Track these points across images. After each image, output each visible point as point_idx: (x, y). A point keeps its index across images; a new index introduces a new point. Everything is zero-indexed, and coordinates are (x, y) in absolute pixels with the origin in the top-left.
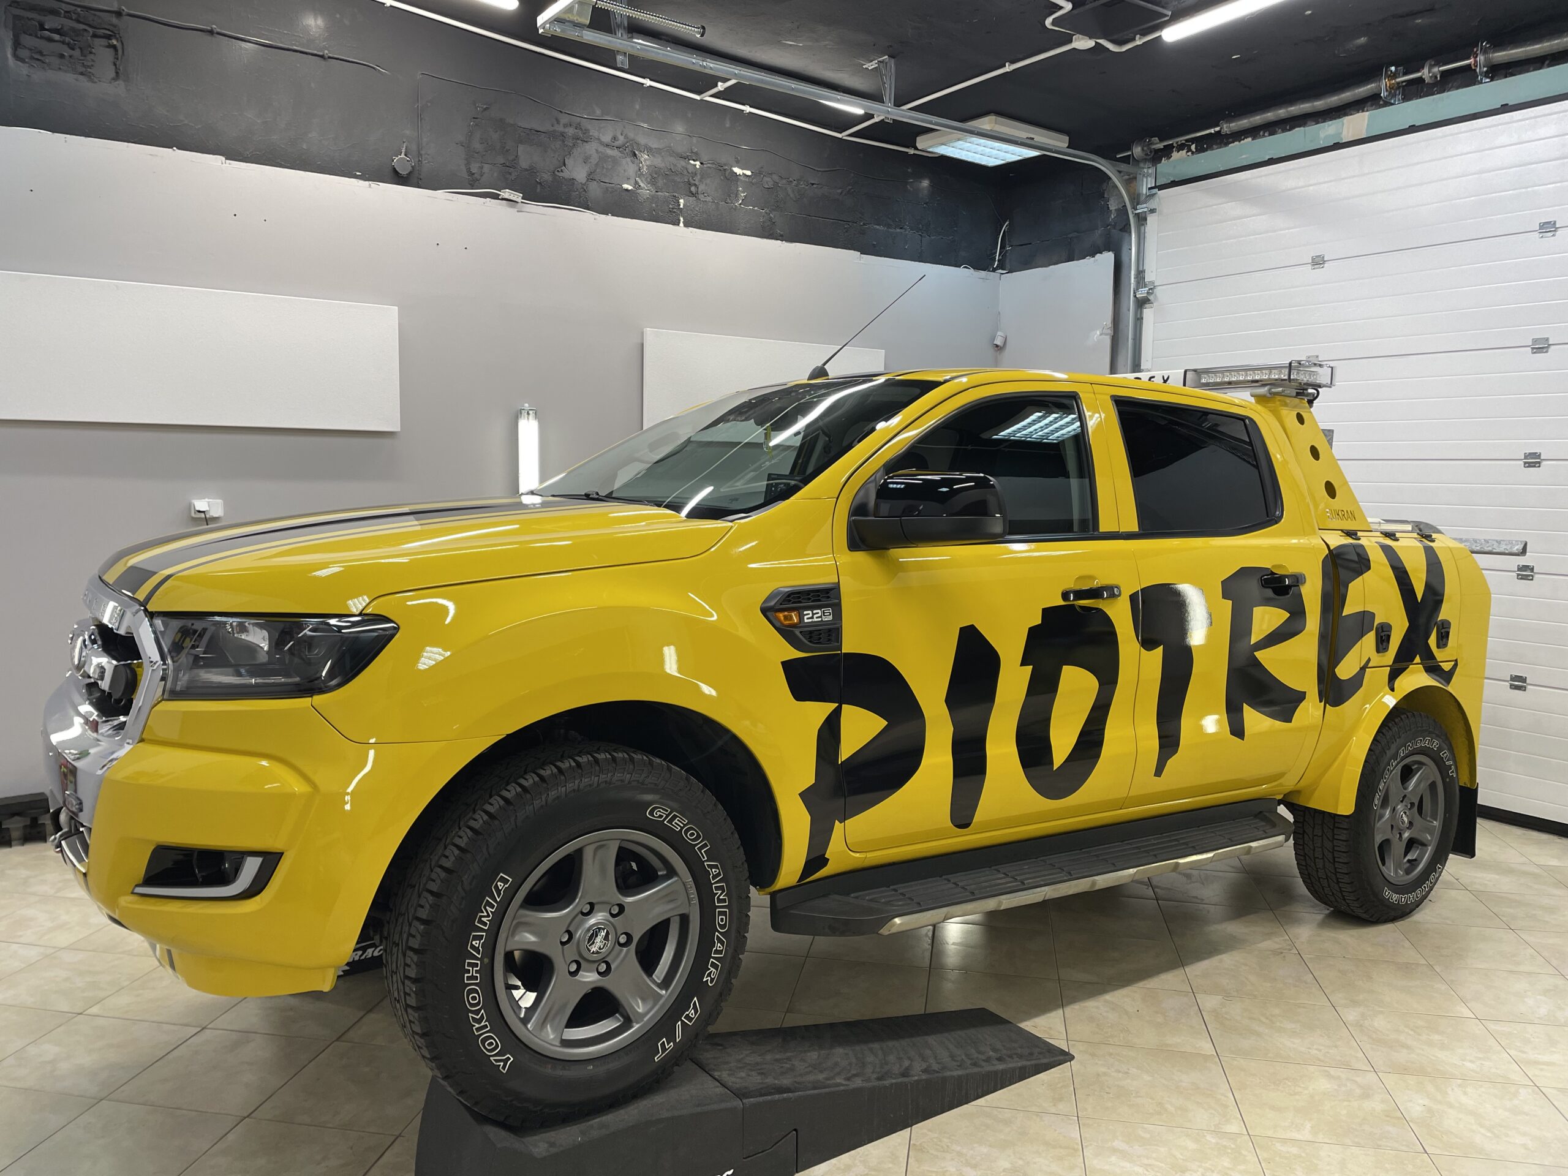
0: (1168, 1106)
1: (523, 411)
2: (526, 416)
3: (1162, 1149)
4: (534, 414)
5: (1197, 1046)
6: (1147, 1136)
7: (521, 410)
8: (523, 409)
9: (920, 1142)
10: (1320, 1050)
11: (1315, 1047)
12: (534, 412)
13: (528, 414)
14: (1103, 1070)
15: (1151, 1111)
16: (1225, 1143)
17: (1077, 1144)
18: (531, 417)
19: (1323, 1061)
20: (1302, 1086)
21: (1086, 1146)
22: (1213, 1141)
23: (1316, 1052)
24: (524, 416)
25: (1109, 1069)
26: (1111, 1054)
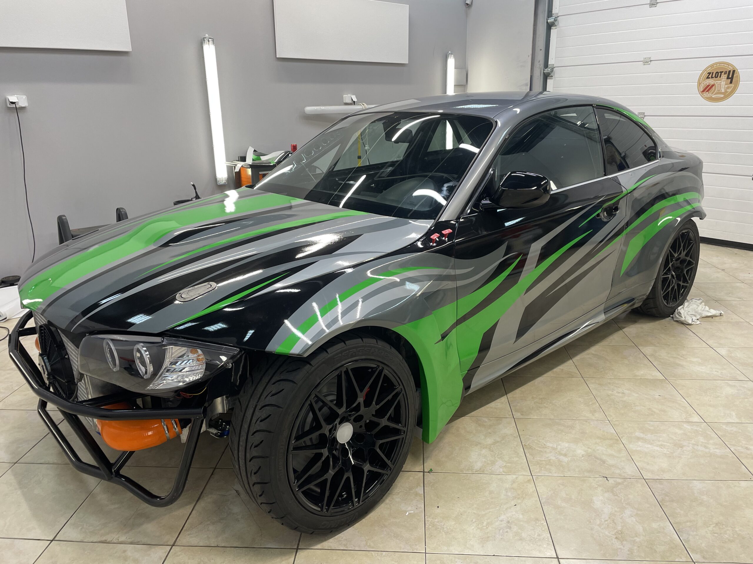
0: (654, 410)
1: (205, 39)
2: (208, 42)
3: (664, 435)
4: (212, 41)
5: (653, 375)
6: (652, 428)
7: (204, 38)
8: (206, 38)
9: (528, 443)
10: (718, 372)
11: (714, 370)
12: (212, 39)
13: (209, 41)
14: (610, 392)
15: (647, 414)
16: (695, 428)
17: (616, 436)
18: (210, 42)
19: (722, 378)
20: (719, 392)
21: (622, 437)
22: (689, 427)
23: (716, 373)
24: (206, 42)
25: (612, 391)
26: (610, 383)
